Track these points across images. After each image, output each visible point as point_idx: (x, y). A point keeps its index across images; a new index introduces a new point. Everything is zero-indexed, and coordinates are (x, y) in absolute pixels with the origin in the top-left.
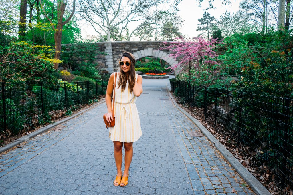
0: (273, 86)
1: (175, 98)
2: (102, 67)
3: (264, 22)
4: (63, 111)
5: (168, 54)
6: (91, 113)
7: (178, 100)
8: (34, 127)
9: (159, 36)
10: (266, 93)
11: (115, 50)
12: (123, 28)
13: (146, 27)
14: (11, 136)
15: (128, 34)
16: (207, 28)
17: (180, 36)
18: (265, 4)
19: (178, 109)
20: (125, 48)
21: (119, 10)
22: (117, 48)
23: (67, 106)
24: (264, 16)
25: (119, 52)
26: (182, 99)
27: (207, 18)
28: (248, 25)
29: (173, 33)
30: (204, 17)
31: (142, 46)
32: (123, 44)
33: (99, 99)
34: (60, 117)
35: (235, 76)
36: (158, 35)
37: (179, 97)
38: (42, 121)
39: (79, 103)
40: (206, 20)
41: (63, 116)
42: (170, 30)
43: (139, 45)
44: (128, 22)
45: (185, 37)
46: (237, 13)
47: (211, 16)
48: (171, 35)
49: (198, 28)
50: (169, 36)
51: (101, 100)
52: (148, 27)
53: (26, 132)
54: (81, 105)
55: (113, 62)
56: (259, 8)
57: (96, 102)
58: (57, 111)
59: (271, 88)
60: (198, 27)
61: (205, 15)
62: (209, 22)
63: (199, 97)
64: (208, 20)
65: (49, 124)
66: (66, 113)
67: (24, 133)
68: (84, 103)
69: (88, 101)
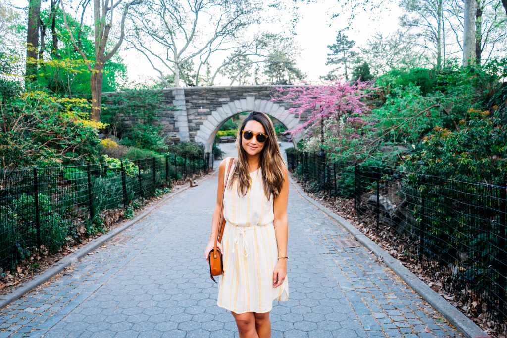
0: (475, 165)
1: (298, 182)
2: (169, 132)
3: (439, 49)
4: (121, 211)
5: (281, 106)
6: (163, 212)
7: (305, 186)
8: (80, 240)
9: (262, 75)
10: (464, 177)
11: (190, 101)
12: (201, 63)
13: (239, 60)
14: (49, 255)
15: (209, 72)
16: (344, 60)
17: (299, 75)
18: (439, 19)
19: (308, 201)
20: (209, 97)
21: (193, 33)
22: (194, 98)
23: (126, 202)
24: (438, 39)
25: (197, 105)
26: (313, 185)
27: (342, 43)
28: (414, 53)
29: (286, 69)
30: (338, 41)
31: (237, 94)
32: (204, 91)
33: (170, 187)
34: (117, 222)
35: (401, 143)
36: (260, 73)
37: (306, 181)
38: (91, 229)
39: (142, 196)
40: (342, 46)
41: (122, 218)
42: (281, 64)
43: (232, 93)
44: (210, 52)
45: (306, 76)
46: (394, 34)
47: (349, 39)
48: (282, 73)
49: (328, 61)
50: (279, 75)
51: (173, 189)
52: (242, 60)
53: (69, 249)
54: (146, 199)
55: (187, 122)
56: (430, 25)
57: (167, 193)
58: (112, 211)
59: (471, 169)
60: (328, 59)
61: (339, 38)
62: (347, 50)
63: (344, 181)
64: (345, 46)
65: (103, 233)
66: (124, 214)
67: (67, 250)
68: (149, 196)
69: (155, 192)
